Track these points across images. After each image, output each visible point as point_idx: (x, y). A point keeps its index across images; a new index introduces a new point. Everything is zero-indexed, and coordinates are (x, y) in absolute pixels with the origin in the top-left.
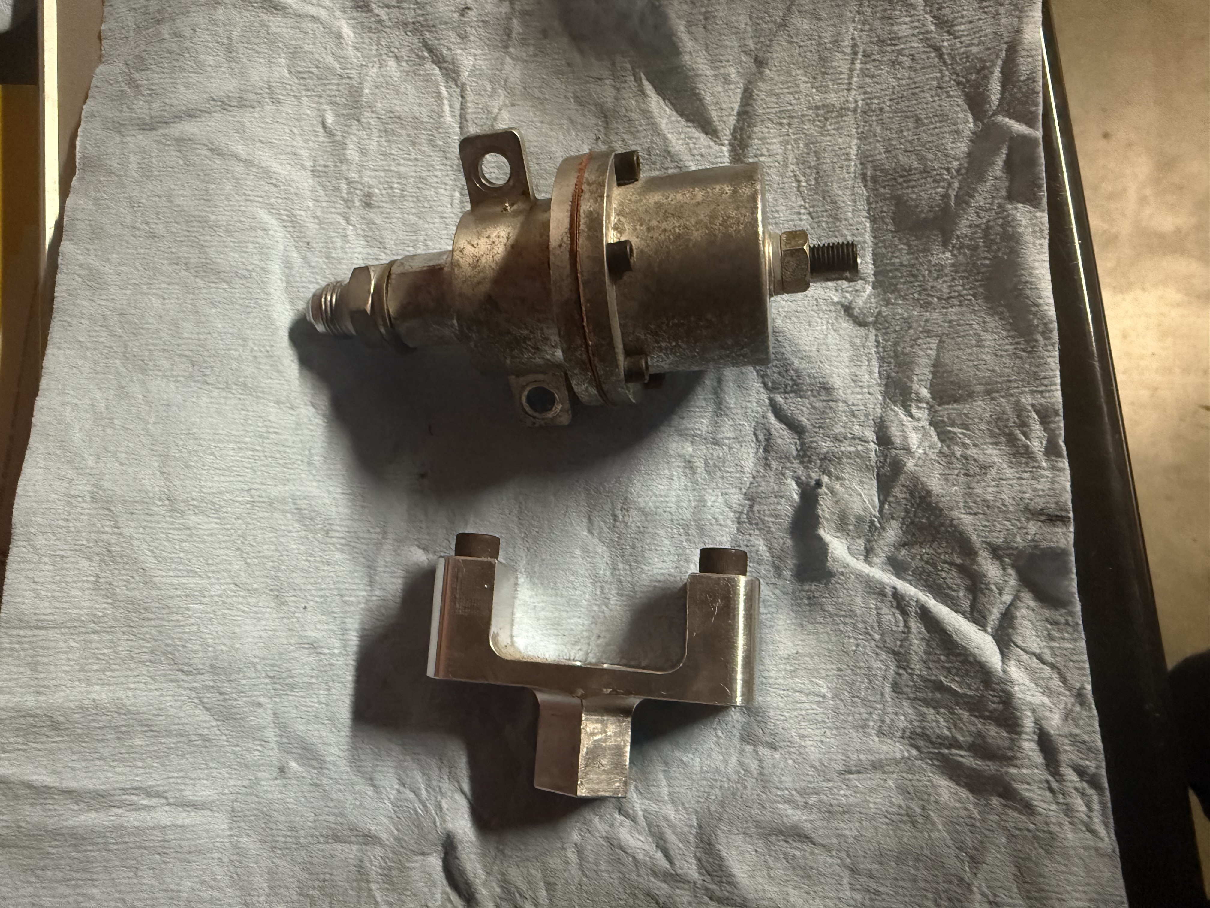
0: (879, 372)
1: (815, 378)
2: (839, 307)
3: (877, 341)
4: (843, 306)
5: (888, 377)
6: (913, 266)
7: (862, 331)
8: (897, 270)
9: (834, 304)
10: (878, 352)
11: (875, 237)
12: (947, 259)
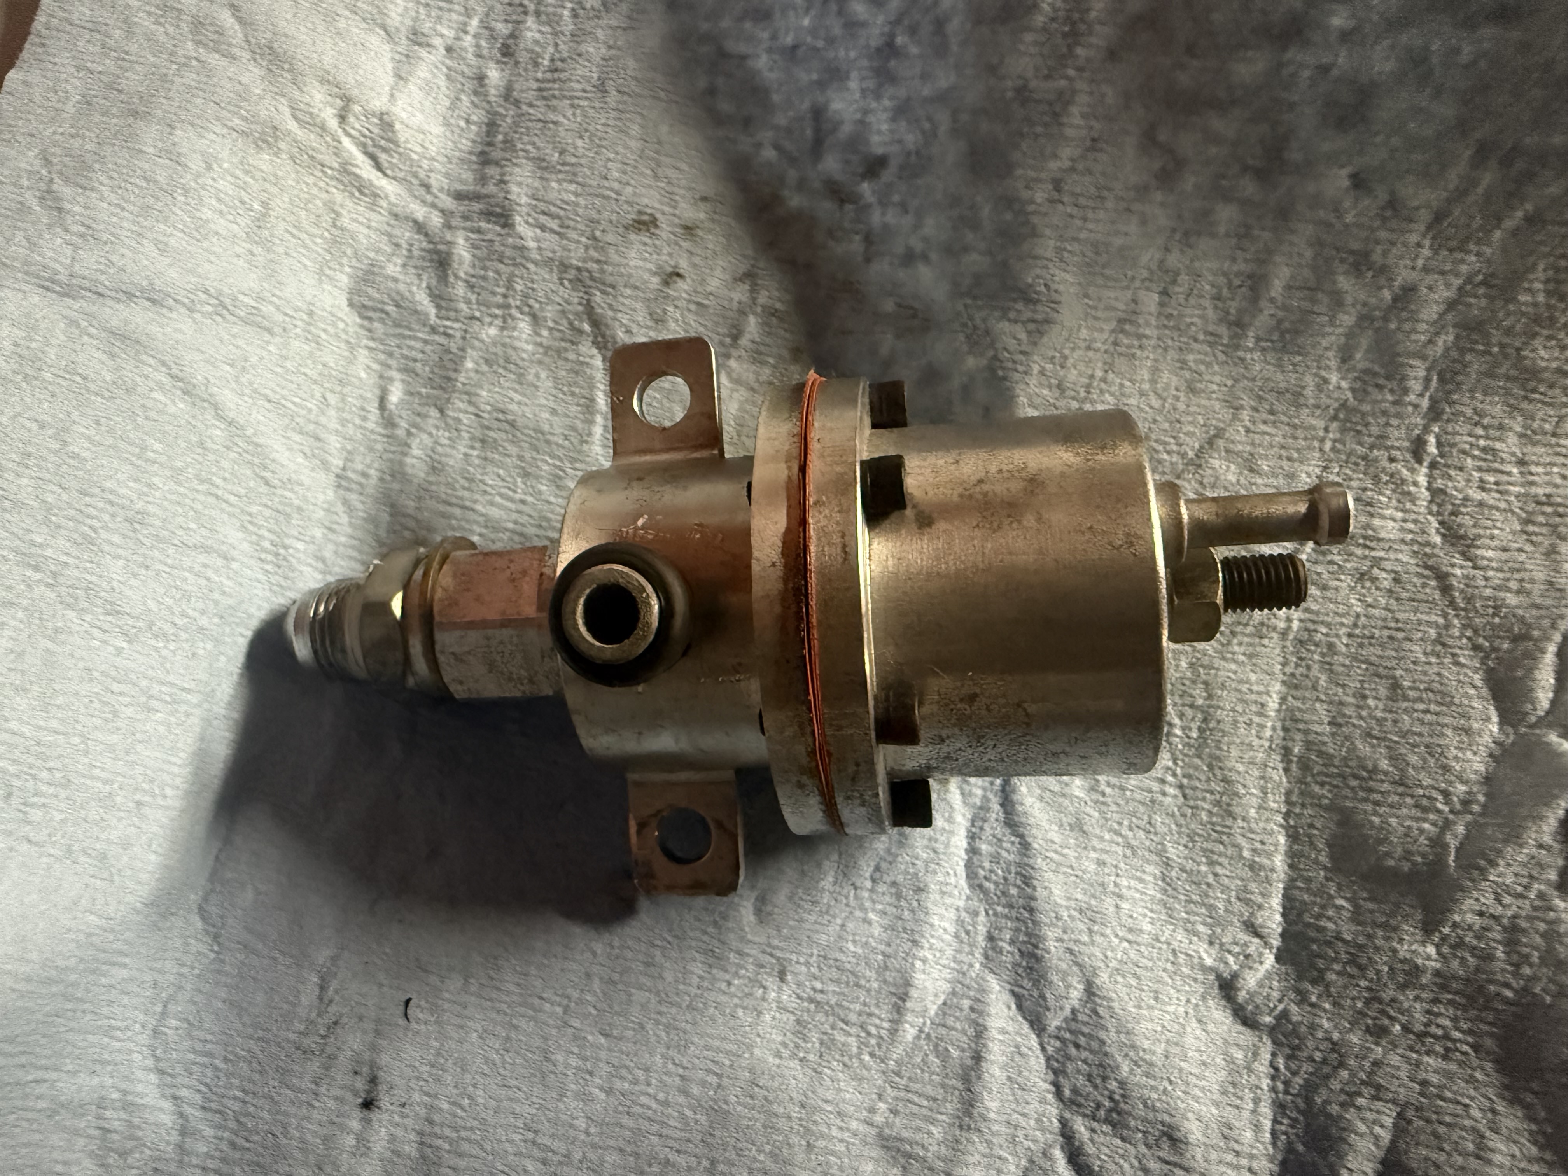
0: (1273, 1133)
1: (1154, 1109)
2: (1212, 977)
3: (1272, 1065)
4: (1219, 977)
5: (1290, 1149)
6: (1361, 947)
7: (1247, 1037)
8: (1329, 944)
9: (1204, 969)
10: (1273, 1089)
11: (1290, 866)
12: (1429, 958)
